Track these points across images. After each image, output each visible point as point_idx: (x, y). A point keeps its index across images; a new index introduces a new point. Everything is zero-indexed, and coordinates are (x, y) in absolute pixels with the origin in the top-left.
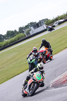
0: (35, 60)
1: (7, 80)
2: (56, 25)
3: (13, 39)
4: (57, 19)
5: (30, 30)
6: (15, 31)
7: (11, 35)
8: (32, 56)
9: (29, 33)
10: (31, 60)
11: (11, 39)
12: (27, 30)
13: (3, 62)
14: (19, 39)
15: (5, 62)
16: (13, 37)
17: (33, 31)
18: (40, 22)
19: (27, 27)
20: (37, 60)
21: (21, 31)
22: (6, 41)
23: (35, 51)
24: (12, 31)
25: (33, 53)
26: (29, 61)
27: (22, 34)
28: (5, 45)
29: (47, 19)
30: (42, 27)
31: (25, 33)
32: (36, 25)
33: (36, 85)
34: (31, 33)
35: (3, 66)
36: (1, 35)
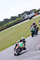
0: (34, 29)
6: (16, 16)
7: (14, 19)
10: (32, 29)
11: (14, 21)
12: (23, 16)
13: (9, 35)
14: (18, 21)
16: (14, 20)
18: (31, 11)
19: (23, 14)
23: (34, 24)
24: (14, 17)
27: (20, 18)
28: (10, 25)
29: (35, 9)
30: (32, 14)
31: (22, 18)
32: (29, 13)
35: (9, 37)
36: (7, 19)
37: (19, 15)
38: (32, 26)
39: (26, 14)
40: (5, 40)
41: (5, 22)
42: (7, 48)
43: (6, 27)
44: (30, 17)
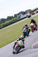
1: (8, 44)
2: (35, 13)
3: (11, 21)
4: (36, 10)
5: (20, 16)
6: (12, 16)
8: (25, 28)
9: (20, 18)
10: (24, 31)
11: (10, 21)
12: (19, 16)
13: (5, 34)
14: (14, 21)
15: (7, 34)
16: (11, 20)
17: (22, 16)
18: (26, 11)
19: (19, 14)
20: (27, 30)
21: (15, 16)
22: (7, 22)
23: (26, 26)
24: (10, 17)
25: (25, 27)
26: (23, 31)
27: (16, 18)
28: (6, 24)
29: (30, 10)
30: (27, 14)
31: (18, 18)
32: (24, 13)
33: (19, 48)
34: (21, 18)
35: (5, 36)
36: (4, 19)
37: (15, 15)
38: (24, 27)
39: (22, 14)
40: (2, 39)
41: (1, 21)
42: (4, 46)
43: (3, 26)
44: (29, 15)
